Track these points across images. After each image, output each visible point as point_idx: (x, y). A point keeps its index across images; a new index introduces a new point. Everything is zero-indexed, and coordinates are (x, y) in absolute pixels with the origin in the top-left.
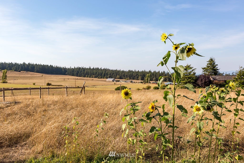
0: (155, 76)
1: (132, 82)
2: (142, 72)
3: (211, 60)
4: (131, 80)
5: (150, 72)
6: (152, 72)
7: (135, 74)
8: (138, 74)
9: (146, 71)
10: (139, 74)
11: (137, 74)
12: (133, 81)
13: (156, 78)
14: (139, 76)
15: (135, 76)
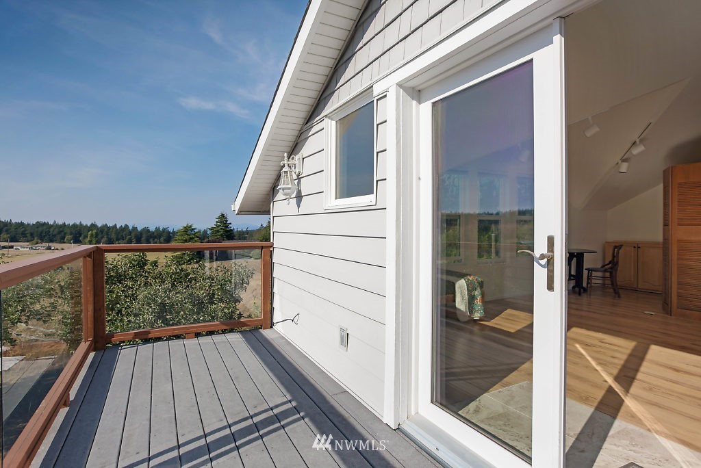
0: (107, 234)
1: (49, 248)
2: (75, 225)
3: (223, 215)
4: (46, 245)
5: (93, 226)
6: (99, 226)
7: (57, 230)
8: (62, 231)
9: (84, 223)
10: (67, 231)
11: (61, 229)
12: (53, 245)
13: (107, 238)
14: (65, 234)
15: (55, 236)
